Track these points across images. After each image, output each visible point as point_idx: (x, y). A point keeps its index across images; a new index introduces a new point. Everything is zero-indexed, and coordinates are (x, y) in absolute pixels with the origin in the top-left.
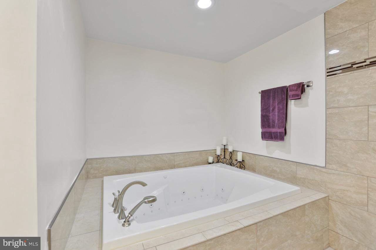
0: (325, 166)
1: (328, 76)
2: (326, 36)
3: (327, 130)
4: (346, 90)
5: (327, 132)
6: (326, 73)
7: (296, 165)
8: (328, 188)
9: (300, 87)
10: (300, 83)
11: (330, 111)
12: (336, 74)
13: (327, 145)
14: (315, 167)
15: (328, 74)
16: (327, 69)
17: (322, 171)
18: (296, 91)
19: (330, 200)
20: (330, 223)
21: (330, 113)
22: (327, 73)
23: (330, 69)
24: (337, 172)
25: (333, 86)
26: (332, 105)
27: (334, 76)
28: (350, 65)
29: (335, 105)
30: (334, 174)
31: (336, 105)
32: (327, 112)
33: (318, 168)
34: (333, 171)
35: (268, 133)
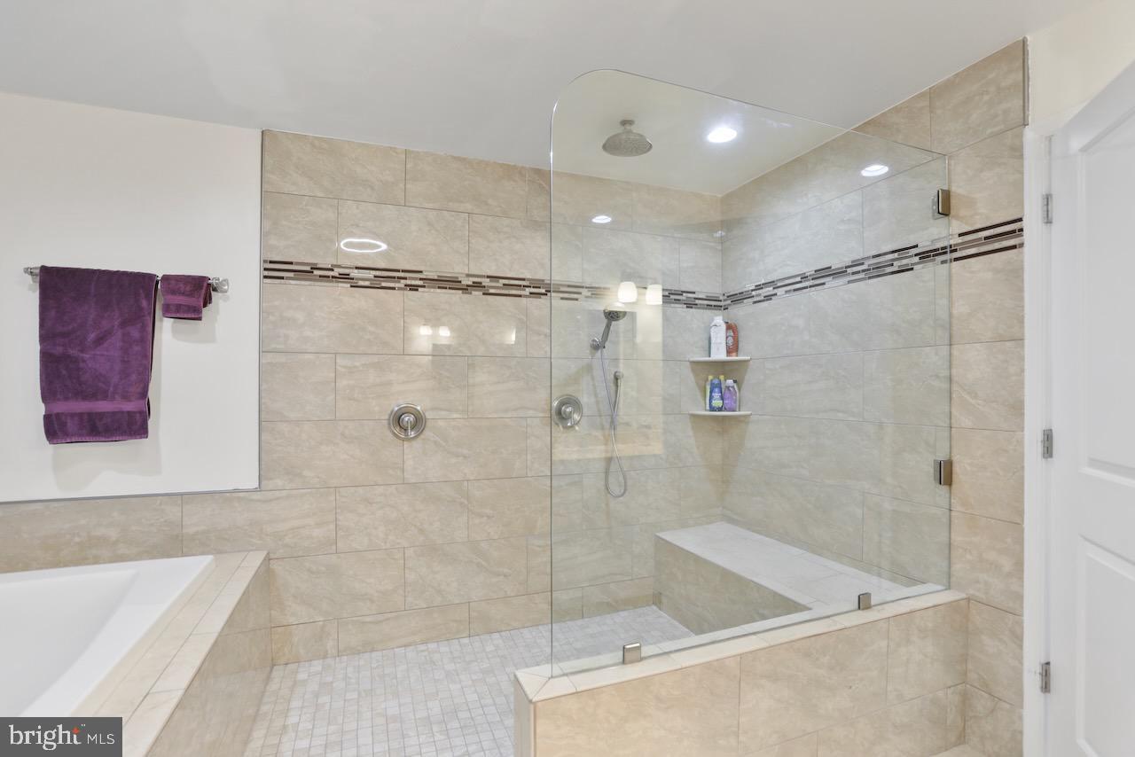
0: (257, 486)
1: (265, 277)
2: (265, 186)
3: (263, 401)
4: (300, 316)
5: (263, 406)
6: (262, 269)
7: (180, 502)
8: (267, 535)
9: (202, 289)
10: (203, 279)
11: (269, 358)
12: (282, 278)
13: (263, 438)
14: (234, 495)
15: (266, 273)
16: (265, 261)
17: (252, 500)
18: (188, 295)
19: (271, 561)
20: (273, 612)
21: (269, 363)
22: (265, 269)
23: (271, 262)
24: (284, 493)
25: (277, 303)
26: (273, 346)
27: (279, 281)
28: (308, 268)
29: (278, 347)
30: (278, 499)
31: (281, 347)
32: (263, 361)
33: (241, 495)
34: (277, 492)
35: (76, 418)
